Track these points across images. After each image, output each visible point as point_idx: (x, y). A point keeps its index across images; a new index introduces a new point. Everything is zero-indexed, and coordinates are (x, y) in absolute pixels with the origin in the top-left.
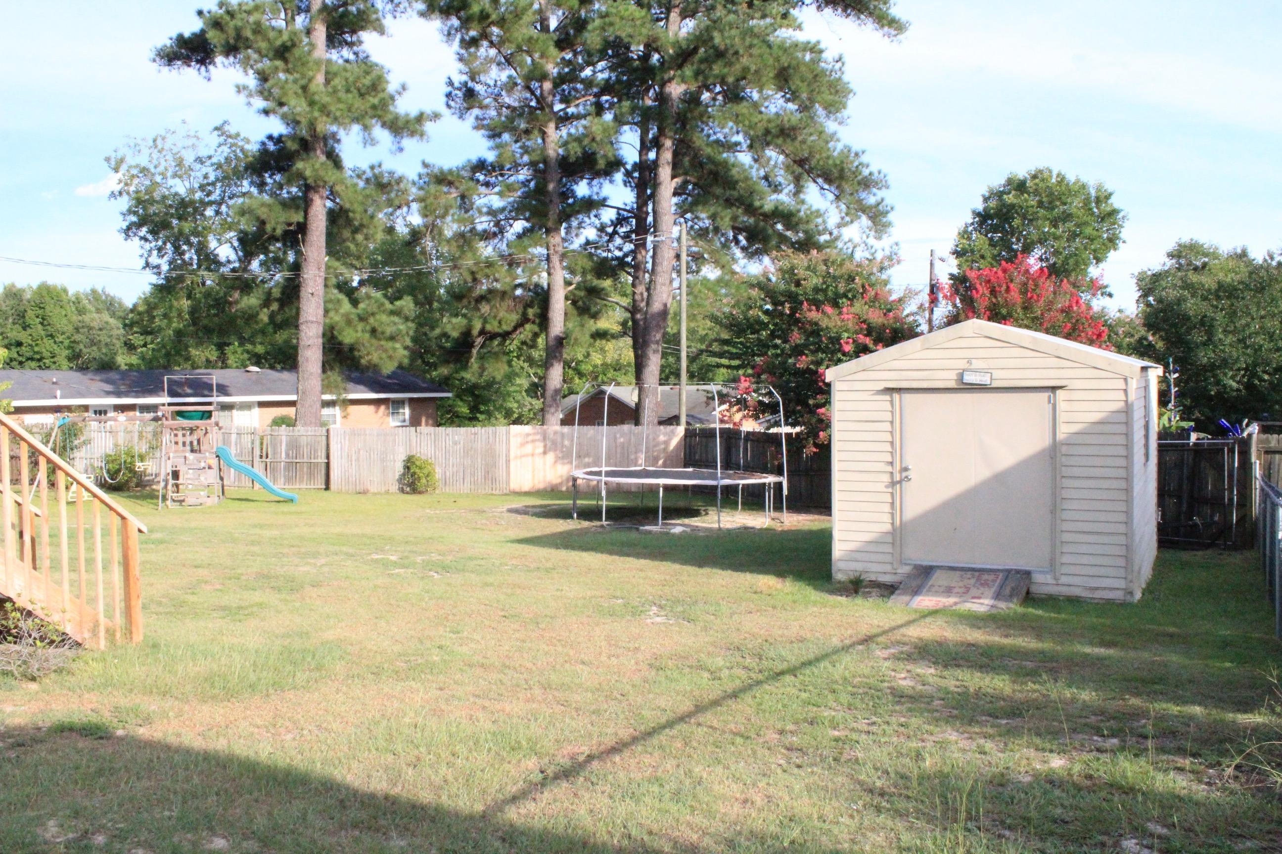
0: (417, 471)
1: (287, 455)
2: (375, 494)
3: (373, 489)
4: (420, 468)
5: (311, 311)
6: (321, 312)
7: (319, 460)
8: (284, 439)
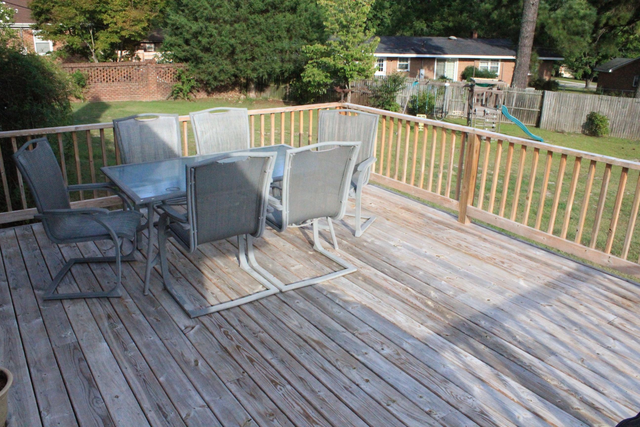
0: (599, 122)
1: (516, 105)
2: (569, 133)
3: (567, 130)
4: (601, 121)
5: (530, 15)
6: (536, 15)
7: (535, 110)
8: (515, 95)
